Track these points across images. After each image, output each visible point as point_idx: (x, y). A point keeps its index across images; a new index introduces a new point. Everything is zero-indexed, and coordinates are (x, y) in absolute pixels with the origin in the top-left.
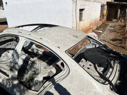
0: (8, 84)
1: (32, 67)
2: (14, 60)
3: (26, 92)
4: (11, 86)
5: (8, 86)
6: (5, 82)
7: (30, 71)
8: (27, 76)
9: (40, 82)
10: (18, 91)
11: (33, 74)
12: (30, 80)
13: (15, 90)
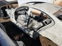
0: (23, 28)
1: (31, 22)
2: (27, 18)
3: (30, 31)
4: (24, 29)
5: (23, 29)
6: (22, 27)
7: (31, 24)
8: (29, 26)
9: (36, 28)
10: (27, 31)
11: (32, 25)
12: (31, 27)
13: (26, 30)
